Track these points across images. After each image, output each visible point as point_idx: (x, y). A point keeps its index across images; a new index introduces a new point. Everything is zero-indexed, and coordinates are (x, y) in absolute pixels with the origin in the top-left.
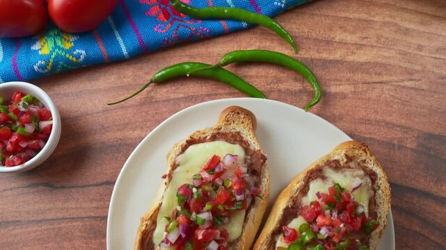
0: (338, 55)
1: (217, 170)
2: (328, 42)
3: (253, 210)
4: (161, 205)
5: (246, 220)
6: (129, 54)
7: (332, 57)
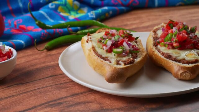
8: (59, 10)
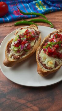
0: (57, 21)
1: (28, 32)
2: (54, 19)
3: (37, 41)
4: (13, 39)
5: (35, 43)
6: (9, 20)
7: (55, 21)
8: (36, 4)
